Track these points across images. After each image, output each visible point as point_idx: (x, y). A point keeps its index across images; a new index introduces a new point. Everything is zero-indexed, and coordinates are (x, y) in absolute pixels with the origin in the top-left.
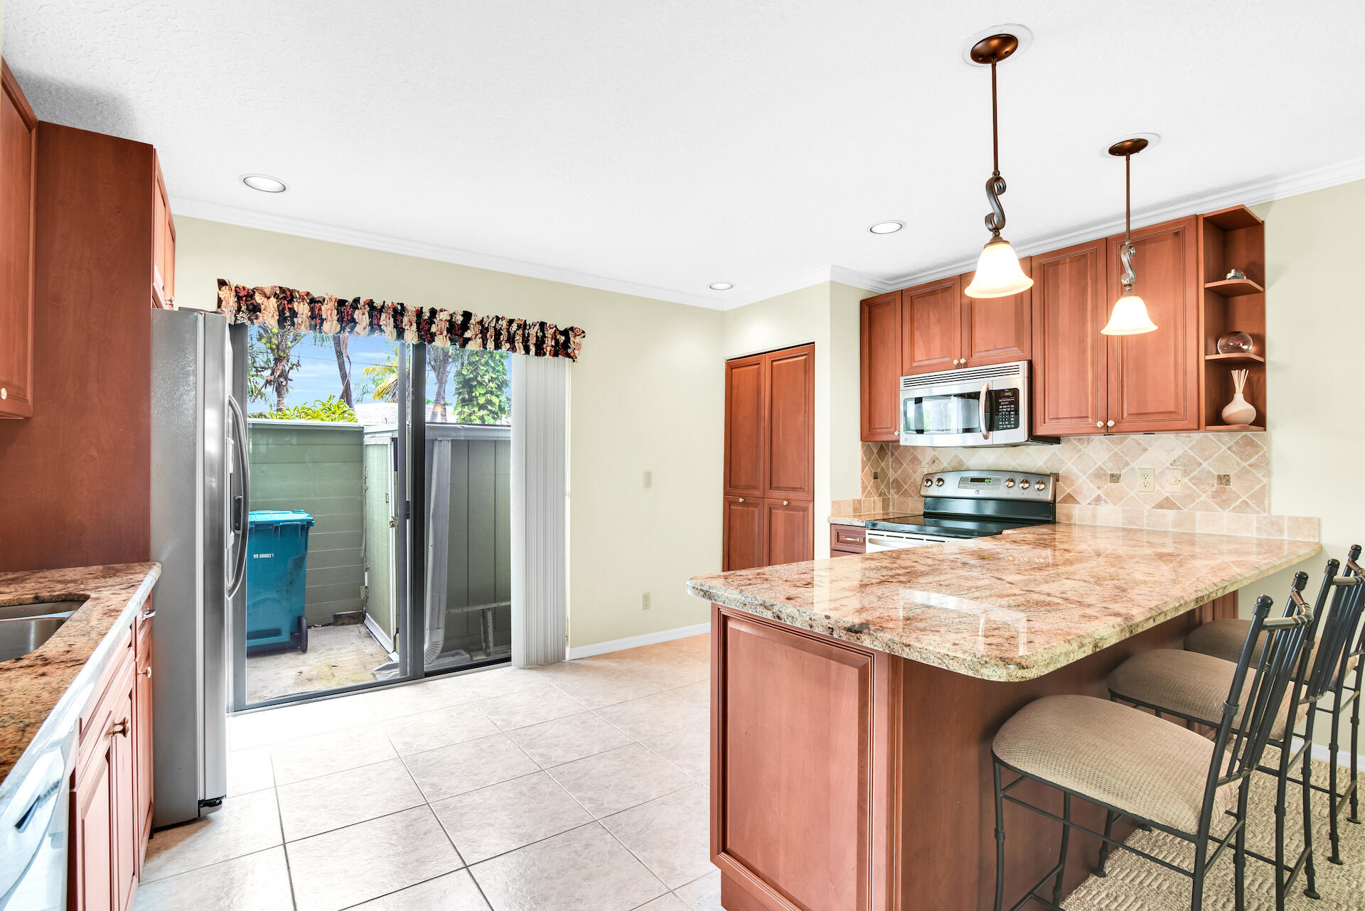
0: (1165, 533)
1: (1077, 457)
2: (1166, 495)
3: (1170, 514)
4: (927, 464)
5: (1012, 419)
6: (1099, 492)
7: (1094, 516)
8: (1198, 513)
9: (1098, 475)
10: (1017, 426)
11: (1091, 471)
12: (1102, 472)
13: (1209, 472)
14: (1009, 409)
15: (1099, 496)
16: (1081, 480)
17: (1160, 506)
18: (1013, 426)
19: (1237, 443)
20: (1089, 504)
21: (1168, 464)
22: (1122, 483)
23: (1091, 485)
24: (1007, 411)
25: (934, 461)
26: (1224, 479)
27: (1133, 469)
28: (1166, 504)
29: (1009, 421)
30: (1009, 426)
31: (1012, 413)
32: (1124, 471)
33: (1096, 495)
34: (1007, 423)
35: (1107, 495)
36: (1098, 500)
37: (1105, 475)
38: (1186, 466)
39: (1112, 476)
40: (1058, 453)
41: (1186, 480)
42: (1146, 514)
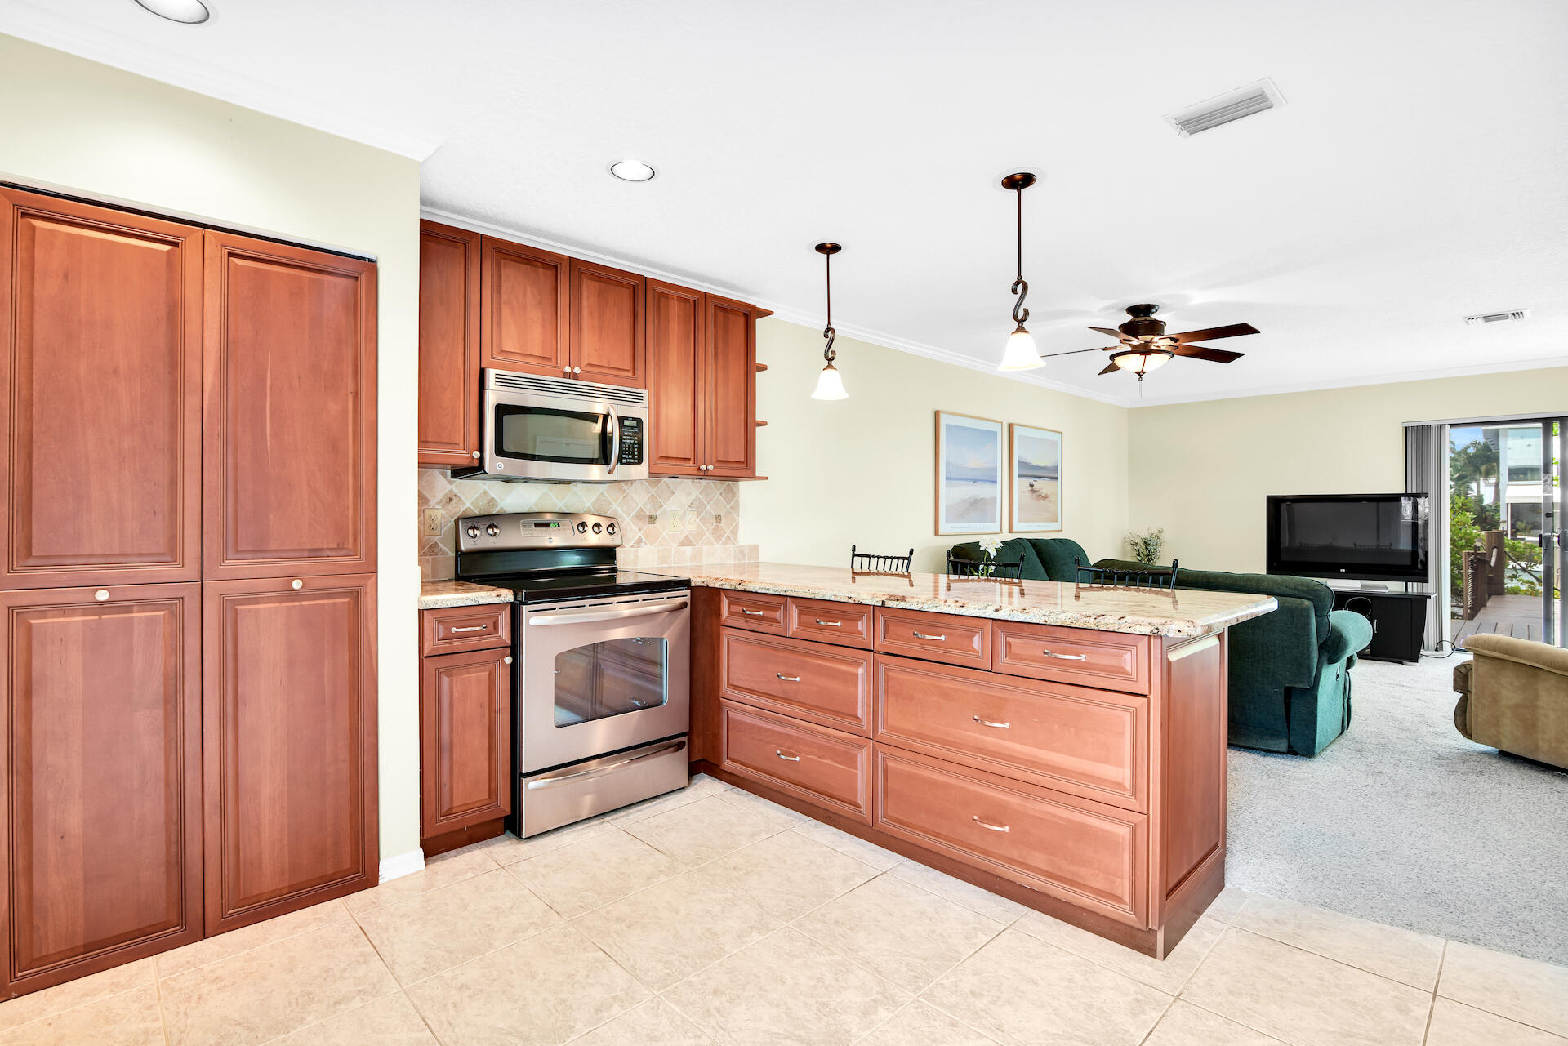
0: (686, 567)
1: (622, 497)
2: (687, 533)
3: (688, 550)
4: (438, 503)
5: (636, 453)
6: (640, 534)
7: (636, 558)
8: (704, 548)
9: (639, 516)
10: (640, 461)
11: (634, 513)
12: (643, 514)
13: (710, 513)
14: (632, 441)
15: (640, 538)
16: (625, 523)
17: (682, 544)
18: (636, 461)
19: (725, 490)
20: (632, 546)
21: (687, 506)
22: (657, 525)
23: (634, 527)
24: (631, 443)
25: (451, 500)
26: (718, 518)
27: (665, 510)
28: (686, 542)
29: (633, 454)
30: (632, 461)
31: (636, 446)
32: (659, 512)
33: (637, 537)
34: (630, 456)
35: (646, 537)
36: (639, 541)
37: (645, 516)
38: (697, 507)
39: (651, 517)
40: (605, 493)
41: (698, 520)
42: (673, 552)
